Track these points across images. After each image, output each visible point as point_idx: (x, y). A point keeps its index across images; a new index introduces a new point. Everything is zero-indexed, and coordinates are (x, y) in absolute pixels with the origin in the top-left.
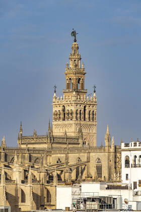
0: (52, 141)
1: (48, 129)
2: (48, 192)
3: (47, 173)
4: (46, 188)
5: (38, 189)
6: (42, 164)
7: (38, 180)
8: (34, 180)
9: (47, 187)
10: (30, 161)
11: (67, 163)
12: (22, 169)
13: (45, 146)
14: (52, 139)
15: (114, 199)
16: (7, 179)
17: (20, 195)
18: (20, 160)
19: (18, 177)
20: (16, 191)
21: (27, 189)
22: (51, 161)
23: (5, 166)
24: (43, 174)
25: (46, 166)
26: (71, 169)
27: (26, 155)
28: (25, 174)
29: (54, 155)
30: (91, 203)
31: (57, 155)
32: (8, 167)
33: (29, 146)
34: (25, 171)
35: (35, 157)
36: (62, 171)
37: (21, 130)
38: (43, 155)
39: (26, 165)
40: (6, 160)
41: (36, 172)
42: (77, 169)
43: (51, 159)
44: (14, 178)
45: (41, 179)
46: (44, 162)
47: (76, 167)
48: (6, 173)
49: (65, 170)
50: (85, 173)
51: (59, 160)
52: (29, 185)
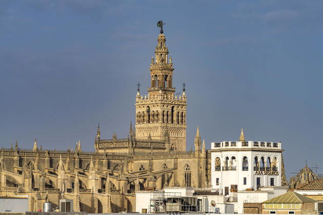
0: (134, 145)
1: (129, 131)
2: (129, 202)
3: (128, 181)
4: (126, 199)
5: (117, 199)
6: (122, 170)
7: (117, 189)
8: (113, 189)
9: (128, 197)
10: (109, 168)
11: (151, 170)
12: (98, 177)
13: (126, 151)
14: (134, 143)
15: (199, 200)
16: (81, 187)
17: (96, 206)
18: (97, 166)
19: (94, 185)
20: (93, 201)
21: (105, 199)
22: (133, 169)
23: (80, 173)
24: (123, 182)
25: (126, 173)
26: (155, 177)
27: (104, 161)
28: (102, 182)
29: (136, 162)
30: (171, 204)
31: (140, 161)
32: (83, 174)
33: (107, 151)
34: (103, 179)
35: (114, 163)
36: (145, 179)
37: (99, 133)
38: (123, 161)
39: (104, 173)
40: (81, 167)
41: (115, 180)
42: (163, 176)
43: (133, 167)
44: (90, 187)
45: (121, 188)
46: (125, 169)
47: (161, 174)
48: (80, 182)
49: (148, 178)
50: (172, 181)
51: (142, 166)
52: (106, 194)
